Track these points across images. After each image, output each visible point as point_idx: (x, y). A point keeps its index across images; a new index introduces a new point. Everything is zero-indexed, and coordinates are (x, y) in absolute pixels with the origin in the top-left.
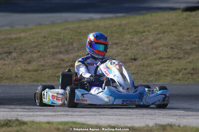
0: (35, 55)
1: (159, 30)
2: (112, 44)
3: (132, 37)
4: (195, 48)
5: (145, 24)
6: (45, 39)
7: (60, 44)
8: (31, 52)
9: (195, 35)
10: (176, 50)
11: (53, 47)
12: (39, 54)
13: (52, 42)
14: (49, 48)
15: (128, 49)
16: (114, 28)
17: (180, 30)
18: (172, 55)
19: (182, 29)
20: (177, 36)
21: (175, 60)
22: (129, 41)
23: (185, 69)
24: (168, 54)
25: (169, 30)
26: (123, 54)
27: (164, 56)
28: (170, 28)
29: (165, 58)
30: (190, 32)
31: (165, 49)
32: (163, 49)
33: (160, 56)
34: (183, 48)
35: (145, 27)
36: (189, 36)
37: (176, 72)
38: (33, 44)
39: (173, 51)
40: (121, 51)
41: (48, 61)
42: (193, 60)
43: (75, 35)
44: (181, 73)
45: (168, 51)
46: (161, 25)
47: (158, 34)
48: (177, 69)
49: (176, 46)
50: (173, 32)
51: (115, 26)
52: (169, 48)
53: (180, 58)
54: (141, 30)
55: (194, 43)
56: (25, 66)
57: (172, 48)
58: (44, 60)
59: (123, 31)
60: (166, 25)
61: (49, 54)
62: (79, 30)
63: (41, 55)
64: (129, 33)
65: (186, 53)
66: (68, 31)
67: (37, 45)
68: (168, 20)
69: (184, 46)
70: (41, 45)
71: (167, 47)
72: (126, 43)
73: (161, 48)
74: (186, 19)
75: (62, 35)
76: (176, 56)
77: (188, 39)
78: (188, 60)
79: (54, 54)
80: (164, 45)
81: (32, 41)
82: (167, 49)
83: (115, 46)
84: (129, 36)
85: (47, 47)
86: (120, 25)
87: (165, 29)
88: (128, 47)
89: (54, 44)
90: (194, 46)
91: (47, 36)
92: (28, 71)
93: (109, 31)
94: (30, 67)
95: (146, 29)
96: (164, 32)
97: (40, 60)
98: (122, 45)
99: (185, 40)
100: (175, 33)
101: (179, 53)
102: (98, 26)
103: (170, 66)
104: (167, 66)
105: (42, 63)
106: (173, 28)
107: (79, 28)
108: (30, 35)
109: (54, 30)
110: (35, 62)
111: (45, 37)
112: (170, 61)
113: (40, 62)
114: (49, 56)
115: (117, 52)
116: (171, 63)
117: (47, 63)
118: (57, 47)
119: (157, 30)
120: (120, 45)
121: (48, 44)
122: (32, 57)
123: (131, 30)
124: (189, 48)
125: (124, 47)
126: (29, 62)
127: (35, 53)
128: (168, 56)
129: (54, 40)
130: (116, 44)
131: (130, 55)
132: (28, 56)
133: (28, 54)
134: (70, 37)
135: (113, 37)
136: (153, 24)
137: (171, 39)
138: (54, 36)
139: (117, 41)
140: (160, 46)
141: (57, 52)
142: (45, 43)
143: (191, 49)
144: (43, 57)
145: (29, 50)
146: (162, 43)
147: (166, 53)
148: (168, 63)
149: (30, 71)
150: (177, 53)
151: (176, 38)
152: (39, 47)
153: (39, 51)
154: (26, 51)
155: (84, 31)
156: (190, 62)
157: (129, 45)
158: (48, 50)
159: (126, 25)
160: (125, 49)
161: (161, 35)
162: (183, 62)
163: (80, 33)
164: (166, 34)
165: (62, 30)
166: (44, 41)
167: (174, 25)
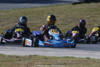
0: (6, 23)
1: (58, 12)
2: (38, 18)
3: (47, 15)
4: (73, 20)
5: (53, 10)
6: (11, 16)
7: (16, 18)
8: (4, 21)
9: (73, 15)
10: (65, 21)
11: (13, 19)
12: (7, 22)
13: (13, 17)
14: (12, 20)
15: (45, 21)
16: (40, 12)
17: (67, 13)
18: (63, 23)
19: (68, 12)
20: (66, 15)
21: (64, 25)
22: (46, 17)
23: (68, 29)
24: (61, 23)
25: (63, 13)
26: (42, 23)
27: (59, 24)
28: (63, 12)
29: (60, 25)
30: (71, 14)
31: (60, 21)
32: (59, 21)
33: (58, 23)
34: (68, 21)
35: (53, 11)
36: (71, 15)
37: (64, 31)
38: (5, 18)
39: (63, 22)
40: (42, 21)
41: (11, 25)
42: (71, 26)
43: (23, 15)
44: (66, 31)
45: (61, 22)
46: (60, 10)
47: (58, 14)
48: (65, 29)
49: (65, 19)
50: (64, 13)
51: (40, 11)
52: (62, 20)
53: (66, 25)
54: (51, 12)
55: (72, 18)
56: (1, 27)
57: (63, 20)
58: (9, 25)
59: (43, 13)
60: (61, 10)
61: (12, 22)
62: (25, 12)
63: (8, 23)
64: (46, 14)
65: (69, 23)
66: (21, 12)
67: (7, 18)
68: (63, 8)
69: (68, 20)
70: (8, 18)
71: (61, 20)
72: (44, 18)
73: (59, 20)
74: (70, 8)
75: (18, 14)
76: (64, 24)
77: (70, 16)
78: (69, 26)
79: (13, 22)
80: (60, 19)
81: (5, 17)
82: (61, 21)
83: (39, 19)
84: (46, 15)
85: (11, 19)
86: (42, 10)
87: (61, 12)
88: (45, 20)
89: (14, 18)
90: (72, 19)
91: (11, 14)
92: (2, 29)
93: (37, 13)
94: (3, 28)
95: (53, 12)
96: (60, 14)
97: (7, 24)
98: (42, 19)
99: (69, 17)
100: (65, 14)
101: (66, 22)
102: (34, 11)
103: (62, 28)
104: (60, 28)
105: (8, 26)
106: (64, 12)
107: (25, 11)
108: (5, 14)
109: (15, 12)
110: (5, 26)
111: (11, 15)
112: (62, 26)
113: (7, 25)
114: (11, 23)
115: (40, 22)
116: (62, 27)
117: (10, 26)
118: (15, 19)
119: (57, 13)
120: (41, 19)
121: (11, 18)
122: (4, 24)
123: (47, 13)
124: (70, 20)
125: (43, 20)
126: (3, 26)
127: (6, 22)
128: (61, 24)
129: (14, 16)
130: (40, 18)
131: (45, 23)
132: (3, 23)
133: (3, 22)
134: (21, 15)
135: (39, 15)
136: (56, 10)
137: (63, 16)
138: (15, 15)
139: (41, 17)
140: (58, 20)
141: (15, 22)
142: (10, 18)
143: (71, 21)
144: (9, 24)
145: (3, 21)
146: (59, 18)
147: (60, 23)
148: (61, 26)
149: (3, 29)
150: (65, 23)
151: (65, 16)
152: (7, 19)
153: (7, 21)
154: (2, 21)
155: (27, 12)
156: (70, 26)
157: (45, 19)
158: (11, 21)
159: (45, 10)
160: (43, 21)
161: (59, 15)
162: (67, 26)
163: (25, 13)
164: (61, 14)
165: (18, 12)
166: (10, 17)
167: (65, 10)
